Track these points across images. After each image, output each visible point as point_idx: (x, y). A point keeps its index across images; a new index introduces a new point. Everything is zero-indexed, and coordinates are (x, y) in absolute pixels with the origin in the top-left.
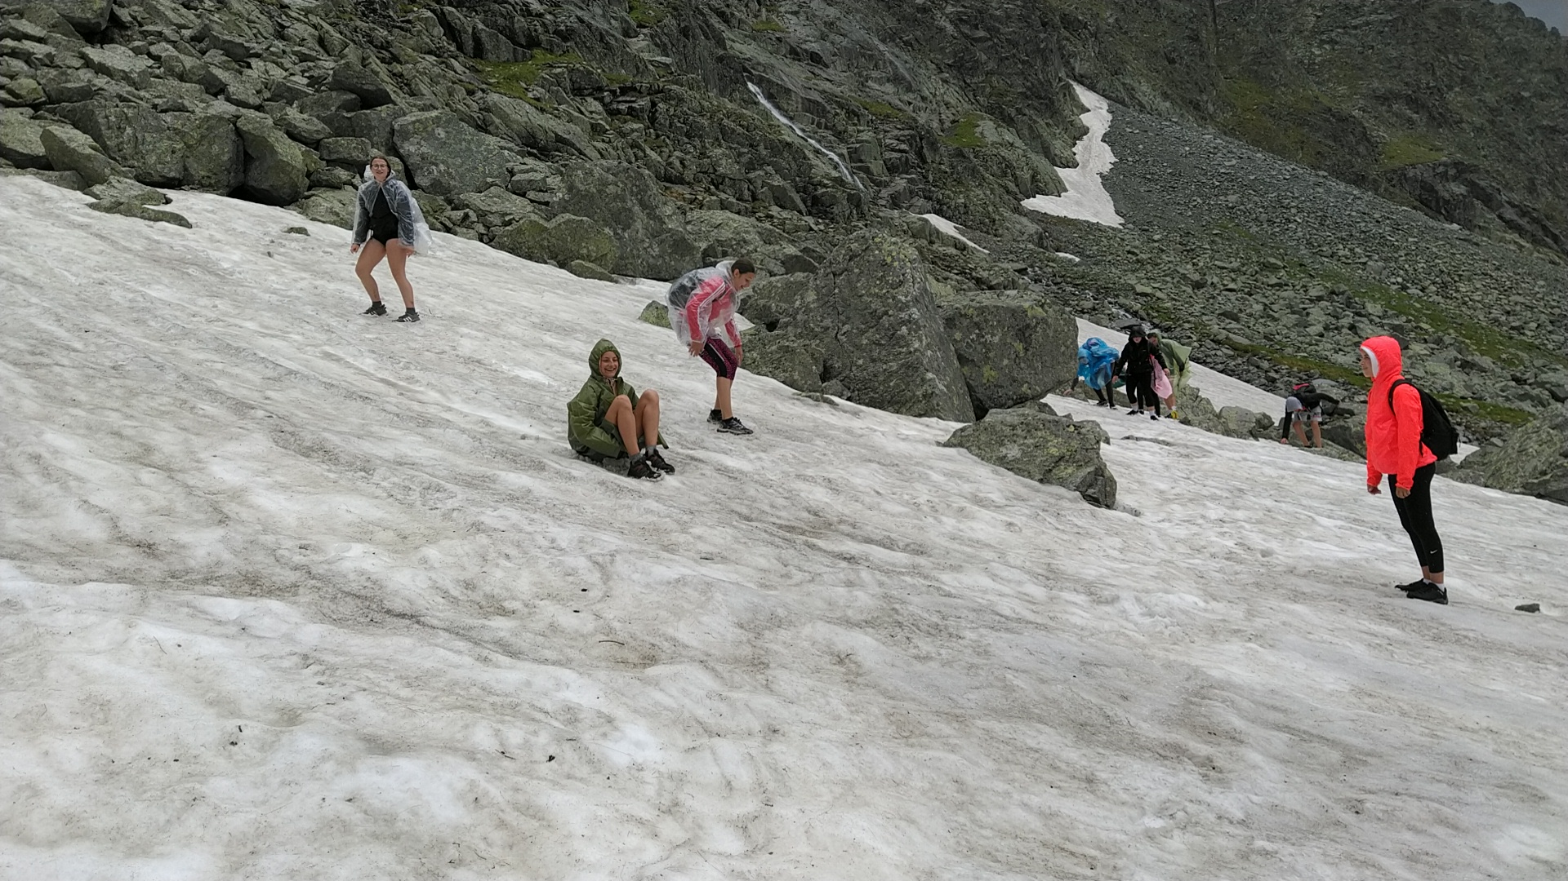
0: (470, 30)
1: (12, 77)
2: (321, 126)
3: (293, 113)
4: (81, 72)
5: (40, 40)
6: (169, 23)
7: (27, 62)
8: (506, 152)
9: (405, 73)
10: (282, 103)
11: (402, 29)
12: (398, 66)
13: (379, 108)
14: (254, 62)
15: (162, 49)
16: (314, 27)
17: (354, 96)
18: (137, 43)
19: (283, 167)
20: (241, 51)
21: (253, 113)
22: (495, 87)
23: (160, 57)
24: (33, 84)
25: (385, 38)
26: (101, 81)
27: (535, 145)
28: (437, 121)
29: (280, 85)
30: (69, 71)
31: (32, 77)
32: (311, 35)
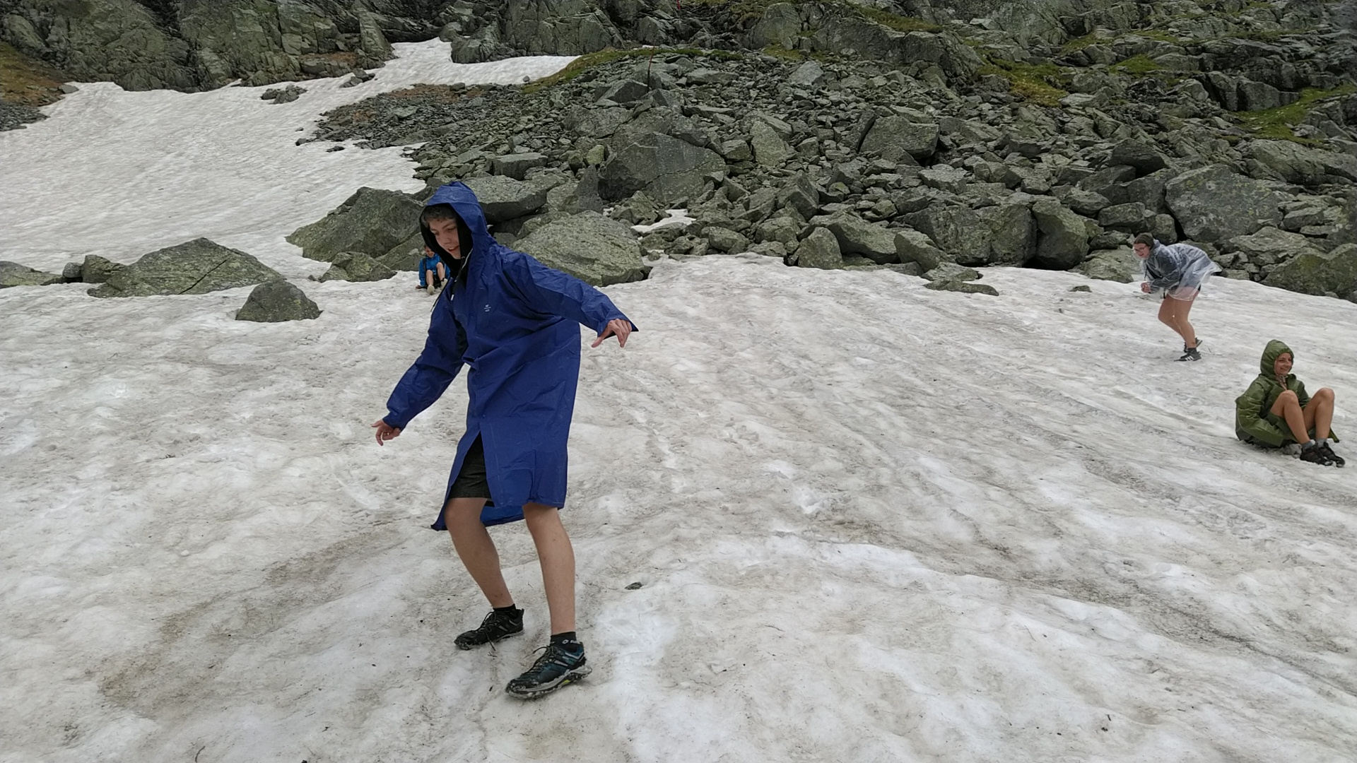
0: (1235, 87)
1: (876, 201)
2: (1100, 198)
3: (1076, 192)
4: (919, 189)
5: (892, 171)
6: (979, 139)
7: (884, 189)
8: (1277, 193)
9: (1170, 139)
10: (1066, 185)
11: (1168, 101)
12: (1164, 134)
13: (1153, 174)
14: (1044, 157)
15: (974, 161)
16: (1090, 117)
17: (1130, 168)
18: (955, 160)
19: (1069, 237)
20: (1034, 150)
21: (1043, 198)
22: (1259, 134)
23: (971, 167)
24: (888, 203)
25: (1153, 112)
26: (933, 193)
27: (1302, 180)
28: (1208, 176)
29: (1065, 171)
30: (912, 190)
31: (888, 199)
32: (1088, 124)
